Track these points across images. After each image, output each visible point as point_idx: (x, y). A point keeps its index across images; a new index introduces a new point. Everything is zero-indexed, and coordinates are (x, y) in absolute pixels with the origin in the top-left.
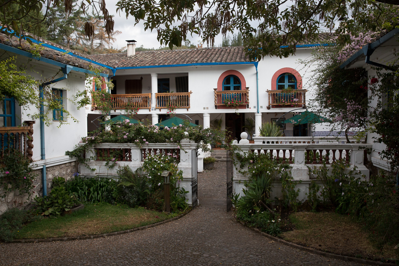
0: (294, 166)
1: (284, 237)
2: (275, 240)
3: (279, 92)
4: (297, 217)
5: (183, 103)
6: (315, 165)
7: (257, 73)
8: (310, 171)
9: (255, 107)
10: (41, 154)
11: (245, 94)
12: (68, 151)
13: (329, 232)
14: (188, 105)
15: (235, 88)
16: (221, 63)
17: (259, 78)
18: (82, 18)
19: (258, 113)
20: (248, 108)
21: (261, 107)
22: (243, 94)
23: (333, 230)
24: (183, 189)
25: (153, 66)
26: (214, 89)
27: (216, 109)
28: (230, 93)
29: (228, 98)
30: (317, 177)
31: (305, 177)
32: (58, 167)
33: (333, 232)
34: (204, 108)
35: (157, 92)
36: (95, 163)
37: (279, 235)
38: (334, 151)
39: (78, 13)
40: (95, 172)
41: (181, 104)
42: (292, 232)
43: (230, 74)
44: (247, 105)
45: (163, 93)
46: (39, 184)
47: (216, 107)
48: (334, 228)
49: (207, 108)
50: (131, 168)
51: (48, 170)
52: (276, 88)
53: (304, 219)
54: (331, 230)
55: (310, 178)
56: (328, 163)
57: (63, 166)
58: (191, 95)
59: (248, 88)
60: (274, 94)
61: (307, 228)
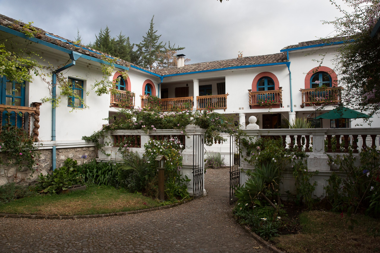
0: (311, 155)
1: (279, 242)
2: (264, 245)
3: (312, 90)
4: (309, 216)
5: (220, 105)
6: (339, 154)
7: (290, 73)
8: (331, 160)
9: (288, 106)
10: (51, 136)
11: (279, 94)
12: (85, 137)
13: (348, 242)
14: (225, 106)
15: (269, 89)
16: (254, 66)
17: (292, 78)
18: (161, 51)
19: (292, 112)
20: (282, 107)
21: (295, 106)
22: (276, 94)
23: (355, 240)
24: (186, 177)
25: (194, 72)
26: (249, 90)
27: (251, 108)
28: (264, 93)
29: (262, 98)
30: (340, 168)
31: (324, 168)
32: (73, 150)
33: (355, 242)
34: (240, 109)
35: (198, 95)
36: (111, 148)
37: (272, 239)
38: (364, 137)
39: (158, 47)
40: (109, 158)
41: (219, 105)
42: (292, 237)
43: (264, 76)
44: (280, 104)
45: (203, 96)
46: (48, 163)
47: (251, 107)
48: (357, 237)
49: (243, 108)
50: (139, 154)
51: (60, 151)
52: (309, 86)
53: (318, 219)
54: (353, 239)
55: (331, 169)
56: (356, 151)
57: (78, 149)
58: (228, 97)
59: (281, 88)
60: (307, 93)
61: (317, 232)
